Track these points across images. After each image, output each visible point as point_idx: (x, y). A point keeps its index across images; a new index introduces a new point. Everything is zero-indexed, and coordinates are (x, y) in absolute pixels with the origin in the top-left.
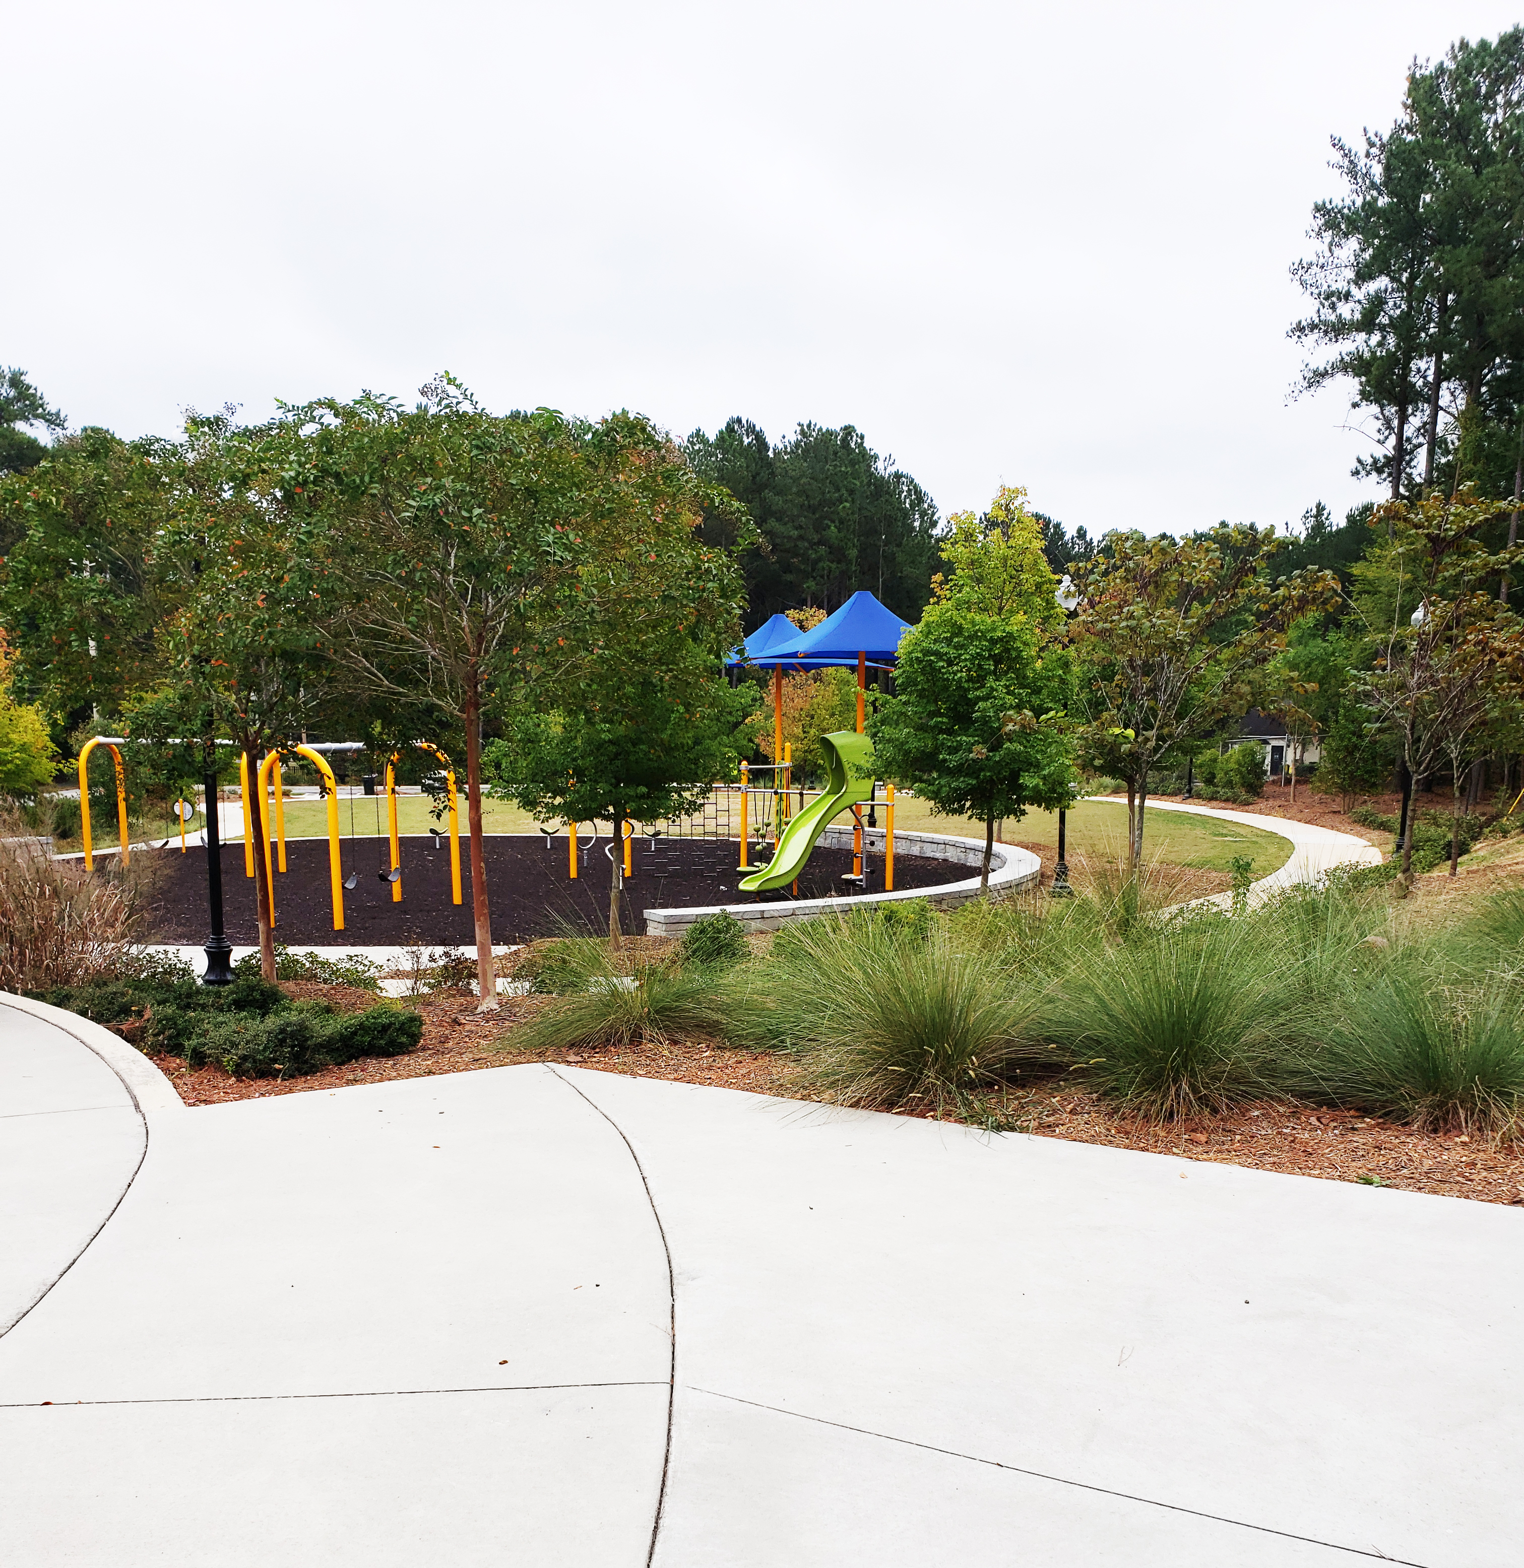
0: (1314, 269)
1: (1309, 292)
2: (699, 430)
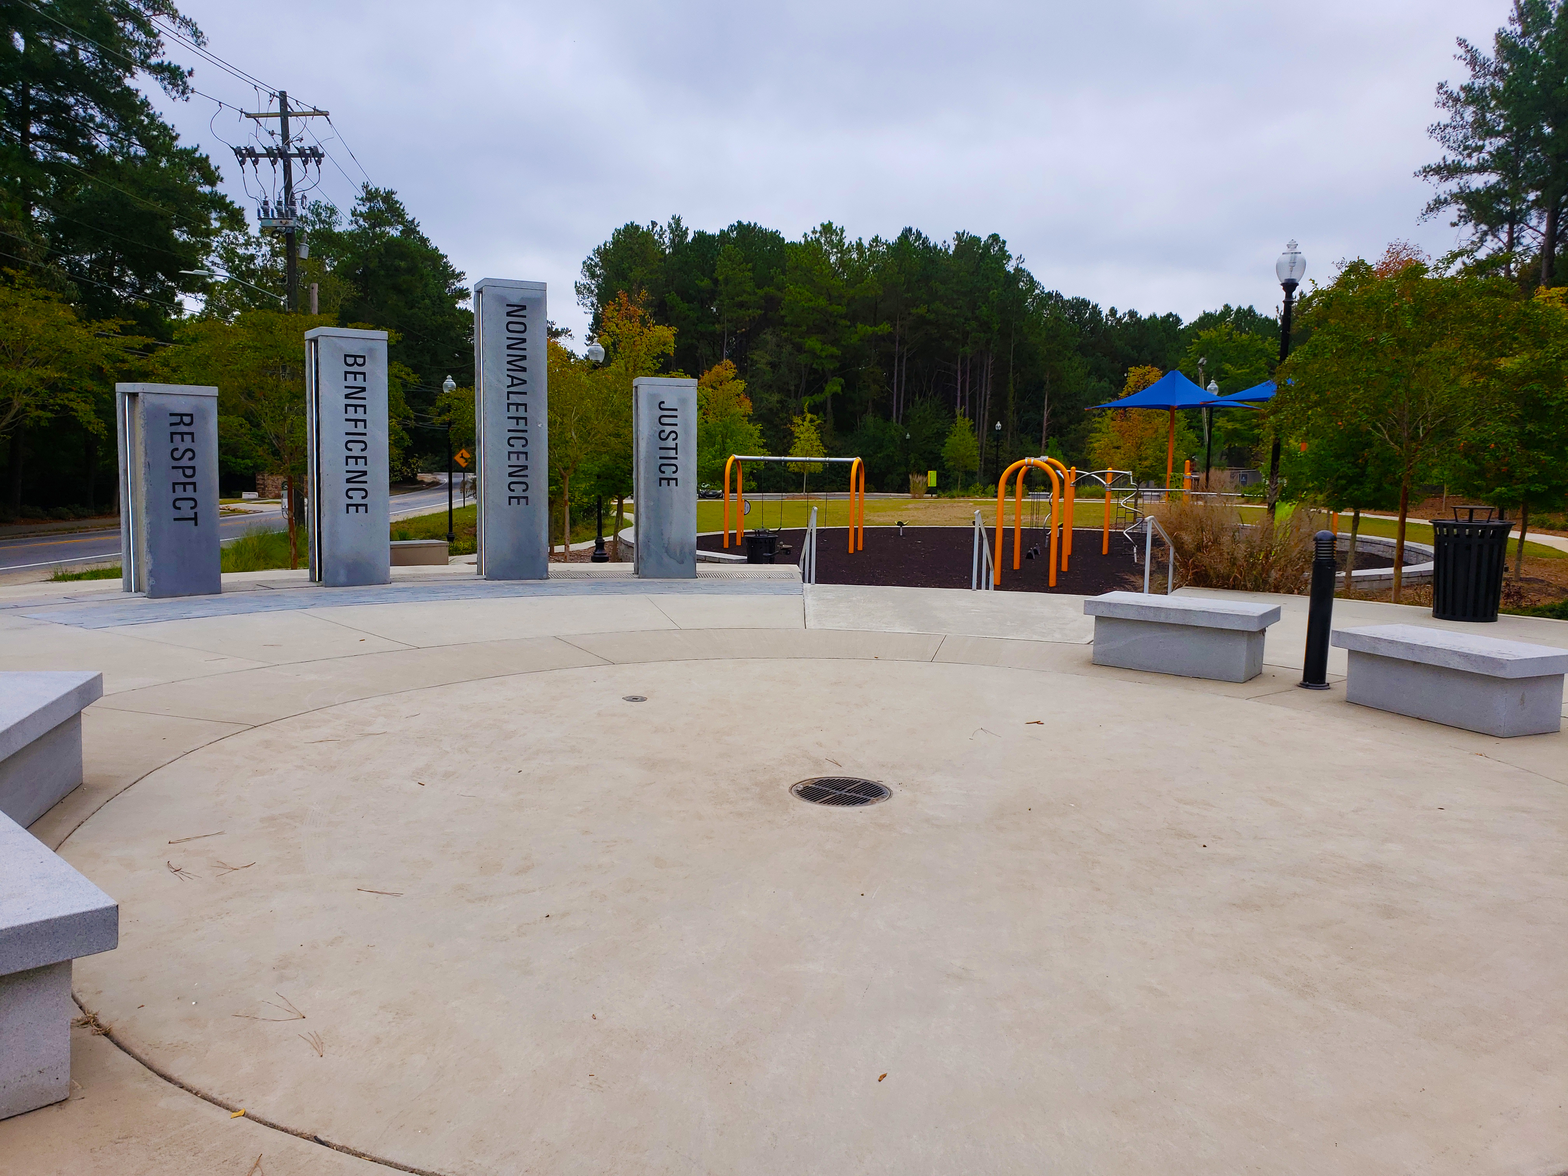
0: (1449, 130)
2: (878, 236)
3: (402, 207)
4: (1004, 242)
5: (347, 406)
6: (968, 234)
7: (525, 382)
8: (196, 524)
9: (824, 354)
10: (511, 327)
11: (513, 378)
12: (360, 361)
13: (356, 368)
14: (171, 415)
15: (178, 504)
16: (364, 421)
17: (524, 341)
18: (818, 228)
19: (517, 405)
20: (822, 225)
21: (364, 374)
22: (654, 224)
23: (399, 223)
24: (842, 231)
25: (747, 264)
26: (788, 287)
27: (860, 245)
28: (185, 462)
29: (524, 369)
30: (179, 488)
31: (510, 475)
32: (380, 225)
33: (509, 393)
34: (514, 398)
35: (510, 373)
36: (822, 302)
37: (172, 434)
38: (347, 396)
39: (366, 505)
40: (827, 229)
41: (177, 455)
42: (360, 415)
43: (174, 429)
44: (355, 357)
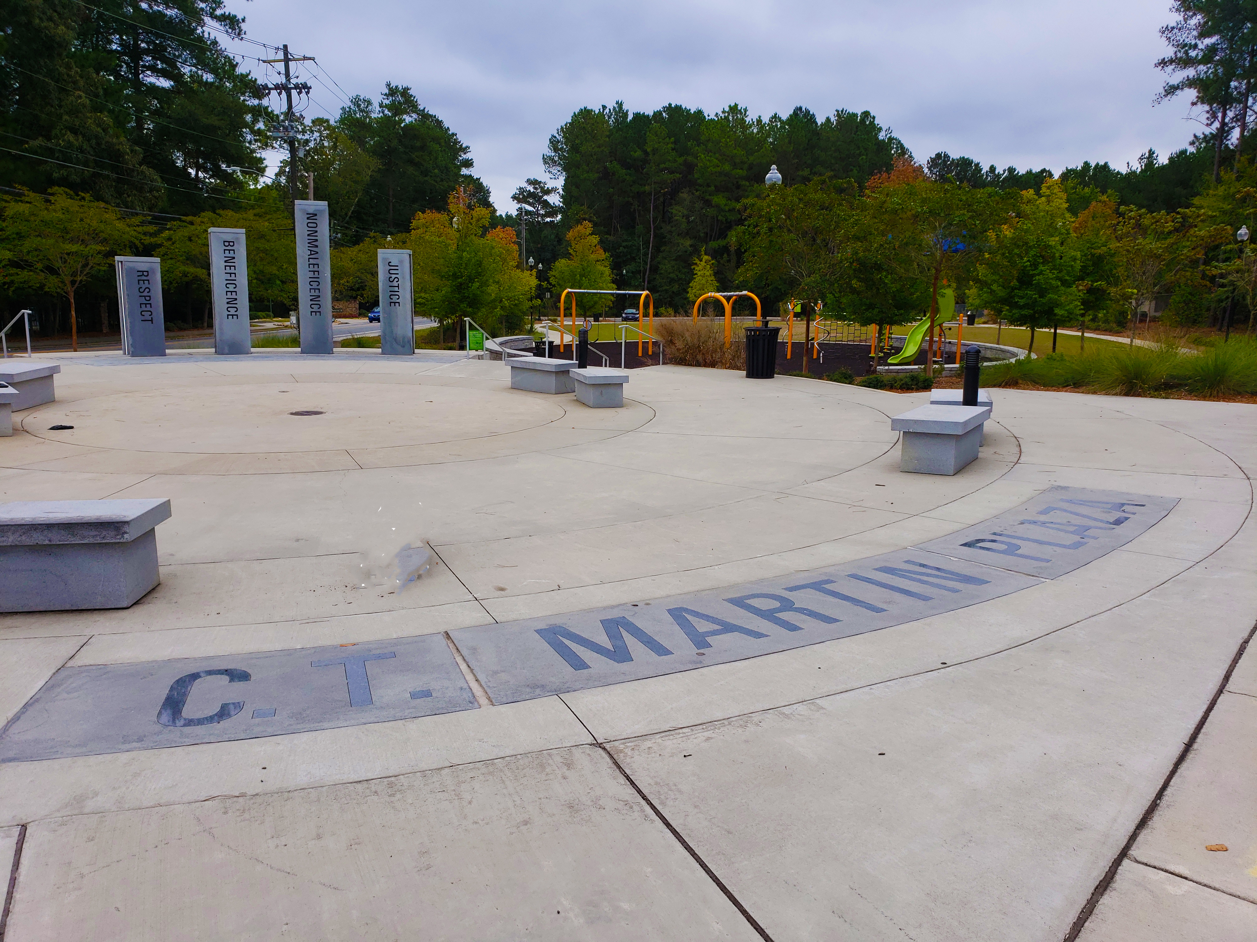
0: (1175, 31)
1: (1171, 44)
2: (776, 114)
3: (415, 100)
4: (874, 118)
5: (225, 266)
6: (846, 111)
7: (317, 253)
8: (152, 323)
9: (727, 208)
10: (309, 225)
11: (311, 251)
12: (231, 244)
13: (229, 248)
14: (138, 271)
15: (143, 313)
16: (235, 274)
17: (316, 232)
18: (727, 109)
19: (314, 264)
20: (730, 106)
21: (234, 250)
22: (604, 107)
23: (413, 112)
24: (746, 110)
25: (670, 138)
26: (700, 156)
27: (759, 121)
28: (145, 294)
29: (317, 246)
30: (143, 306)
31: (311, 300)
32: (399, 114)
33: (309, 258)
34: (312, 261)
35: (309, 248)
36: (727, 167)
37: (139, 280)
38: (226, 262)
39: (237, 315)
40: (734, 109)
41: (142, 290)
42: (233, 270)
43: (140, 278)
44: (229, 242)
